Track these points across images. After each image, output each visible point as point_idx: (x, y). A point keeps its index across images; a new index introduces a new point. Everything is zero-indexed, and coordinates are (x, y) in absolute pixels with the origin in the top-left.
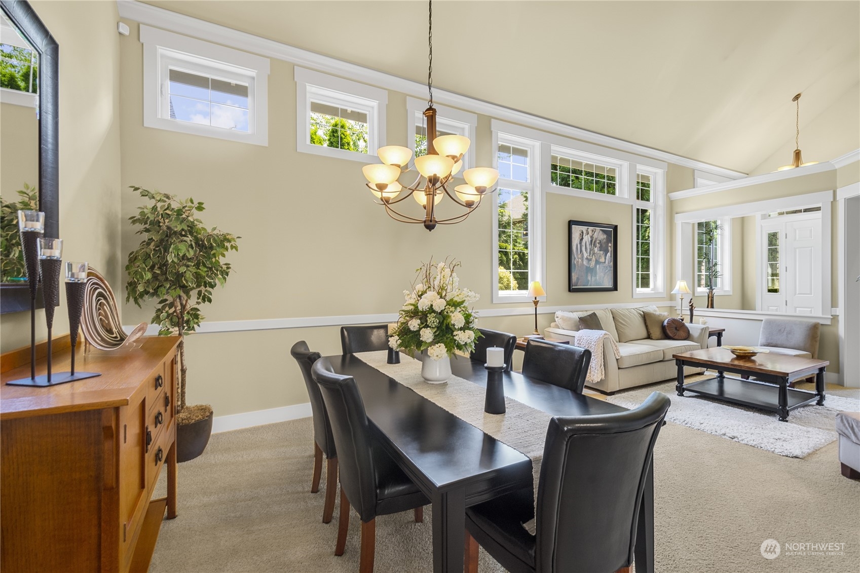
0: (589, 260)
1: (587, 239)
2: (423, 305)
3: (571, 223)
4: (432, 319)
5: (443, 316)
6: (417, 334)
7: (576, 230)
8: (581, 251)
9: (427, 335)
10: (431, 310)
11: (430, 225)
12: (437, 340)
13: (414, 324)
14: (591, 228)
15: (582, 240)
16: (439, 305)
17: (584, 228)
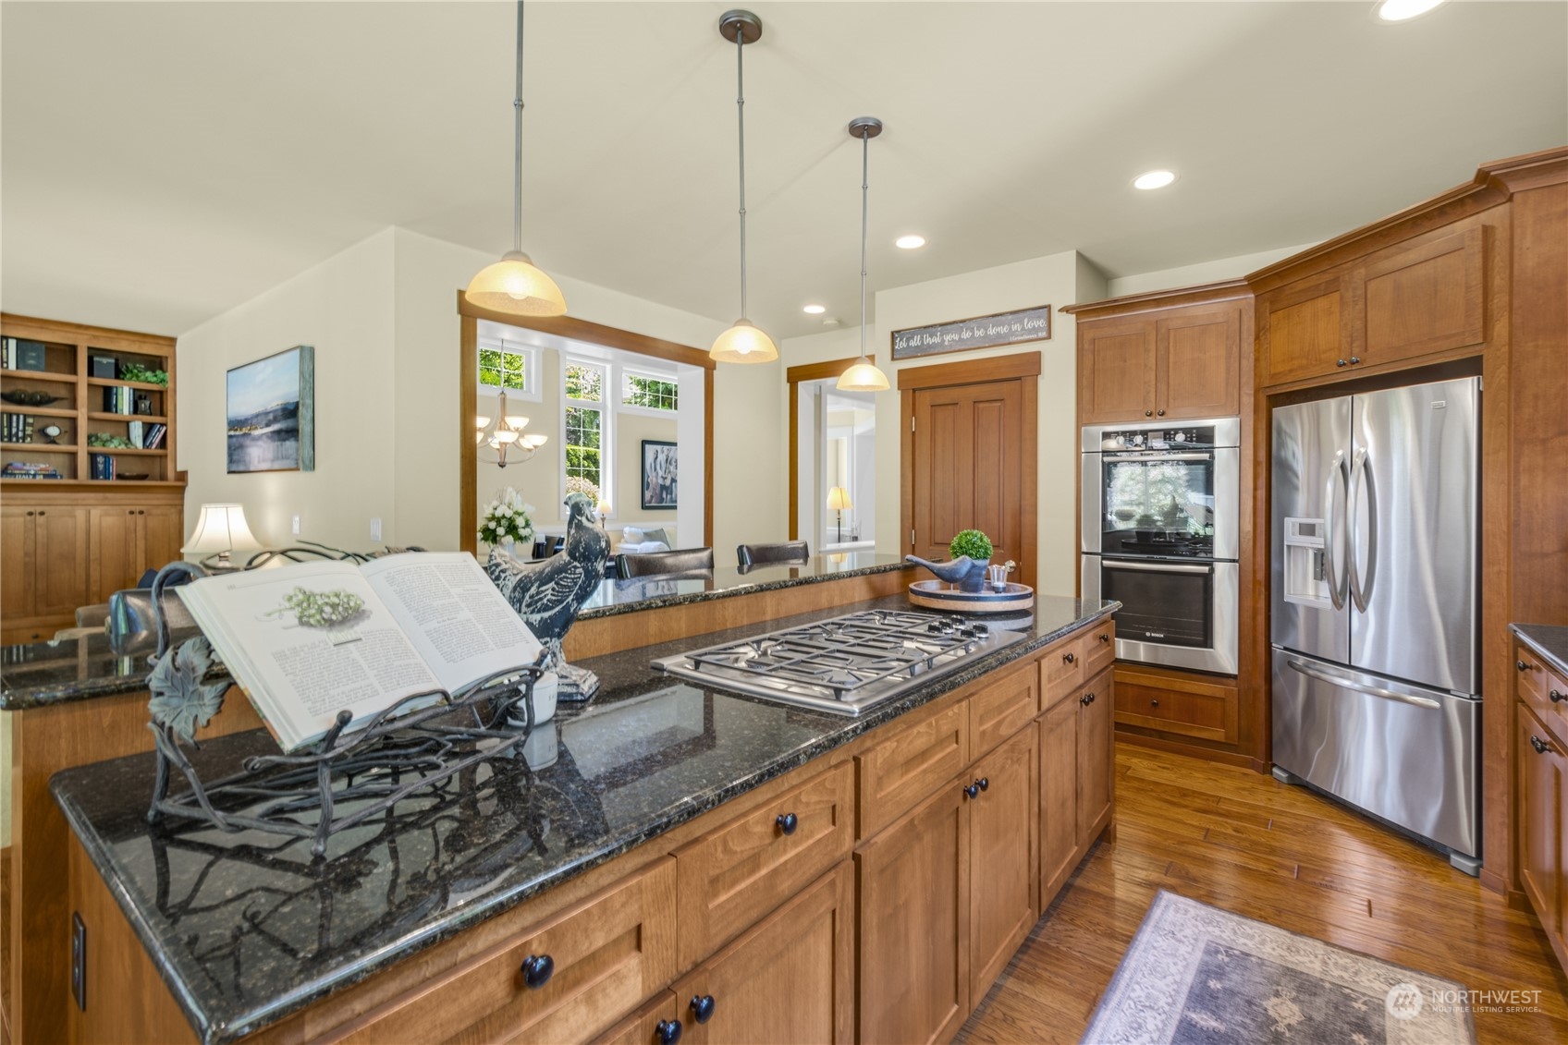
0: (664, 478)
1: (662, 457)
2: (498, 513)
3: (644, 443)
4: (503, 522)
5: (511, 520)
6: (494, 531)
7: (650, 449)
8: (655, 469)
9: (501, 531)
10: (504, 517)
11: (502, 465)
12: (507, 533)
13: (492, 525)
14: (666, 448)
15: (656, 458)
16: (509, 513)
17: (659, 448)
